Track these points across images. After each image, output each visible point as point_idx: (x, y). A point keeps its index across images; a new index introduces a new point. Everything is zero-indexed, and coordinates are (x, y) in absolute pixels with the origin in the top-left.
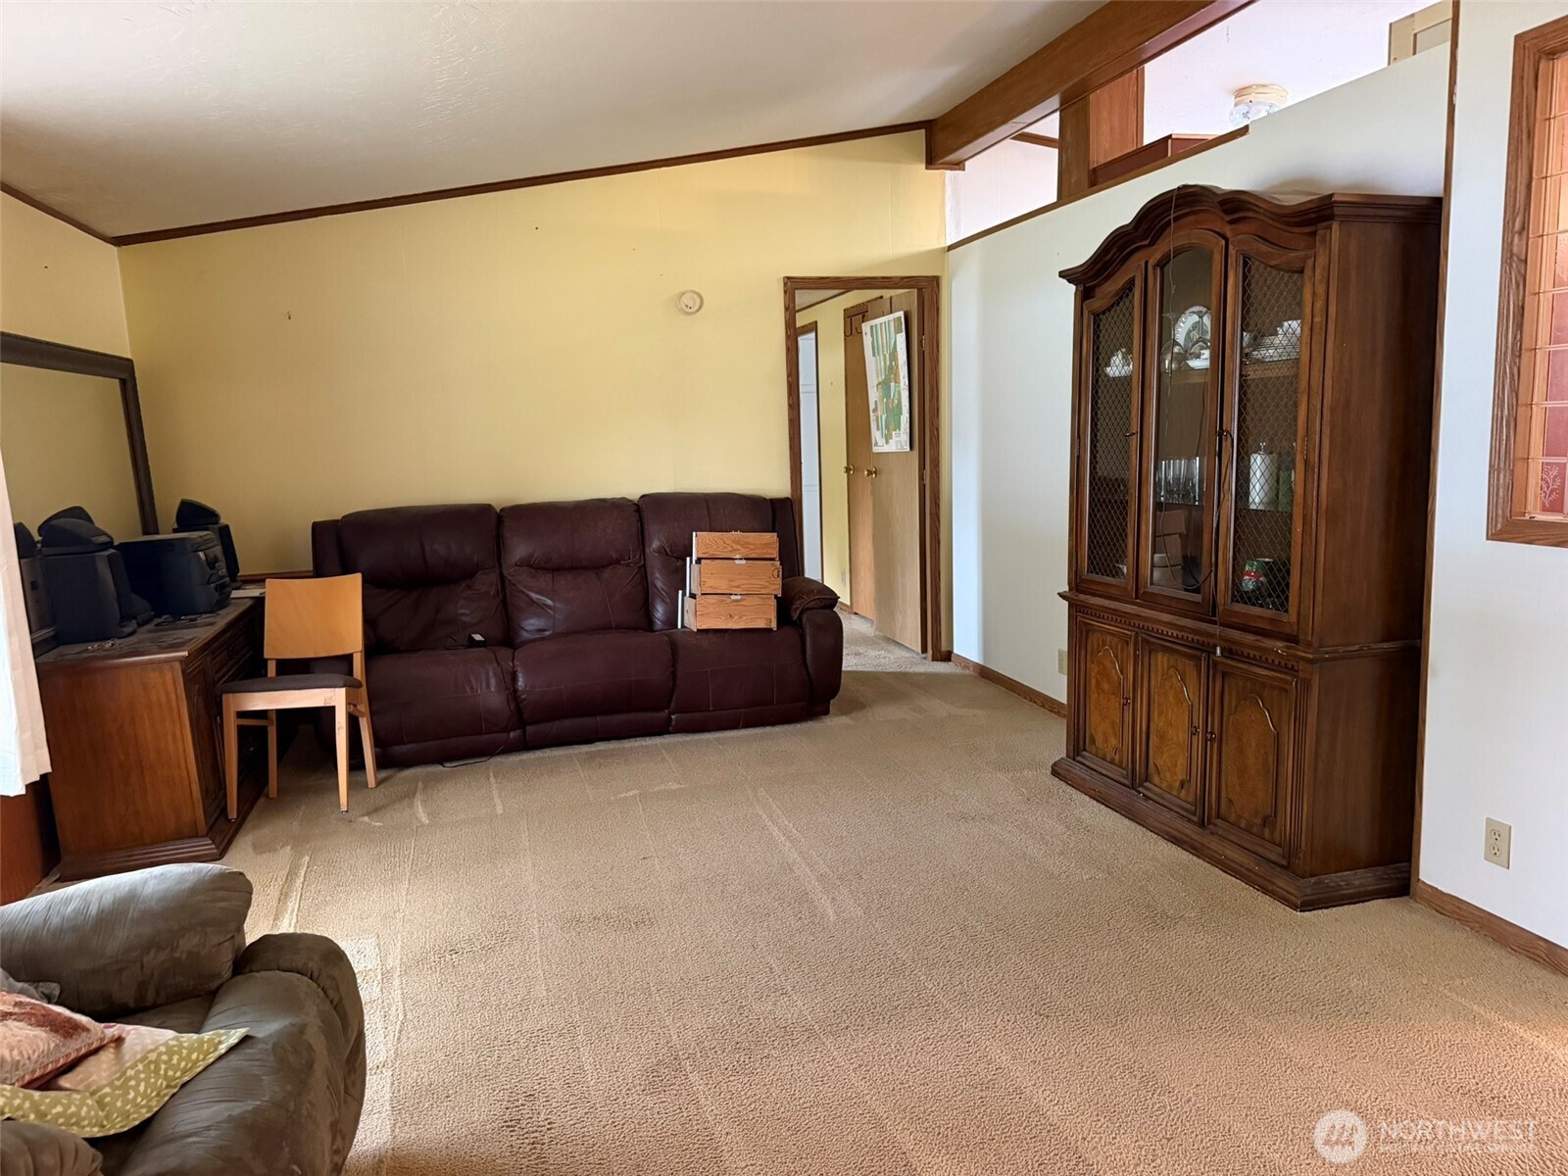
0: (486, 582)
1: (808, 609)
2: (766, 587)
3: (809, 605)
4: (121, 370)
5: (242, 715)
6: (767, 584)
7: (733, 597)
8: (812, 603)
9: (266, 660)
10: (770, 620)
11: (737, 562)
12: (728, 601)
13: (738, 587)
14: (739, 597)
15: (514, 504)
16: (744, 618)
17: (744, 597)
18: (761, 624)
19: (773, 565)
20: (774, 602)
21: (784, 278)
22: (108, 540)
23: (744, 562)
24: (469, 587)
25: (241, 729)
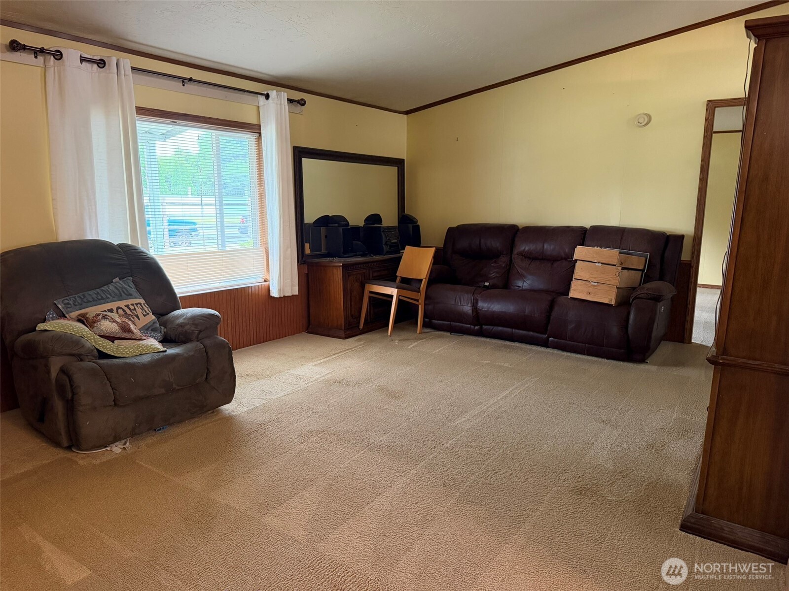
0: (503, 260)
1: (639, 298)
2: (610, 281)
3: (640, 296)
4: (398, 163)
5: (371, 292)
6: (611, 279)
7: (592, 283)
8: (642, 295)
9: (397, 276)
10: (612, 300)
11: (596, 264)
12: (590, 285)
13: (595, 278)
14: (596, 284)
15: (525, 226)
16: (597, 296)
17: (599, 284)
18: (606, 301)
19: (616, 269)
20: (615, 290)
21: (708, 101)
22: (346, 223)
23: (600, 265)
24: (495, 262)
25: (370, 297)
